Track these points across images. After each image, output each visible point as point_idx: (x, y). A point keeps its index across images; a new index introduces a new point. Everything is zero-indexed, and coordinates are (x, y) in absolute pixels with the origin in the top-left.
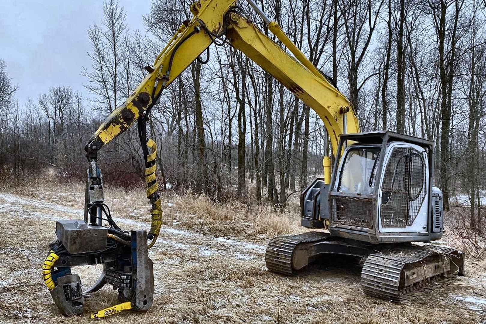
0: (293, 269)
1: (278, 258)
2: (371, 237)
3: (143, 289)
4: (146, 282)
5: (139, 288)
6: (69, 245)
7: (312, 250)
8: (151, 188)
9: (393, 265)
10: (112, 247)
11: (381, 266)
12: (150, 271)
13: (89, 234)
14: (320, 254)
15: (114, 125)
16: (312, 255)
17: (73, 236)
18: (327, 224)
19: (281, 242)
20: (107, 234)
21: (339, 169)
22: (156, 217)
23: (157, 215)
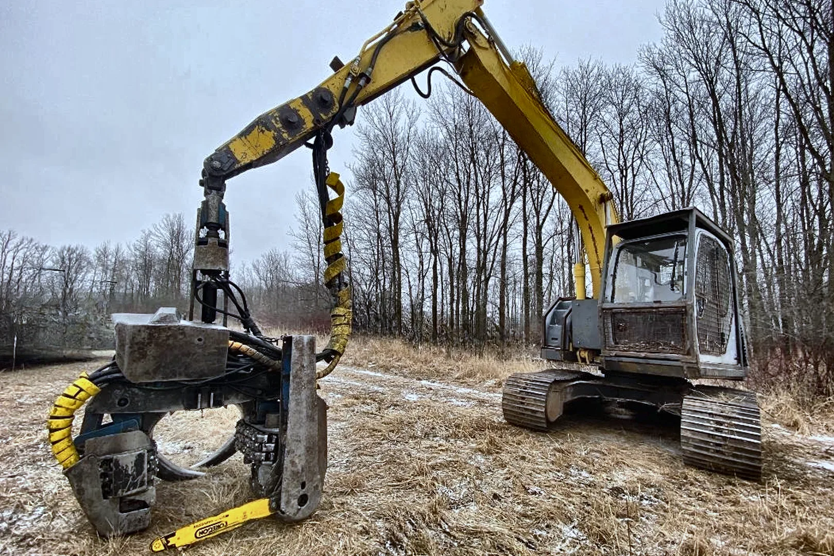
0: (548, 421)
1: (522, 403)
2: (688, 368)
3: (299, 467)
4: (309, 450)
5: (290, 465)
6: (126, 360)
7: (567, 393)
8: (333, 266)
9: (739, 414)
10: (236, 370)
11: (716, 415)
12: (319, 424)
13: (181, 337)
14: (578, 398)
15: (263, 131)
16: (567, 400)
17: (139, 339)
18: (583, 356)
19: (525, 380)
20: (227, 343)
21: (611, 271)
22: (340, 320)
23: (341, 316)
